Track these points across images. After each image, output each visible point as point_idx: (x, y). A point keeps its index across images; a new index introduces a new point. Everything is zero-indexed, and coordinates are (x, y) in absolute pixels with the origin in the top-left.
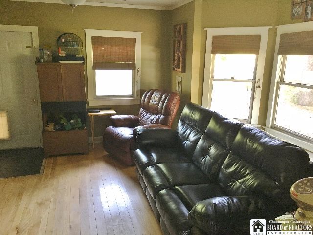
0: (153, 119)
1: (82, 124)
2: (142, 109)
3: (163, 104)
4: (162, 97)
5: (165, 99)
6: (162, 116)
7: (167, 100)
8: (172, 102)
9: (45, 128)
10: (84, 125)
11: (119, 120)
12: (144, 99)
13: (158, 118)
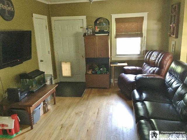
0: (151, 71)
1: (107, 71)
2: (145, 63)
3: (158, 60)
4: (158, 55)
5: (160, 57)
6: (158, 69)
7: (161, 58)
8: (165, 59)
9: (87, 72)
10: (108, 71)
11: (128, 70)
12: (147, 57)
13: (154, 70)
